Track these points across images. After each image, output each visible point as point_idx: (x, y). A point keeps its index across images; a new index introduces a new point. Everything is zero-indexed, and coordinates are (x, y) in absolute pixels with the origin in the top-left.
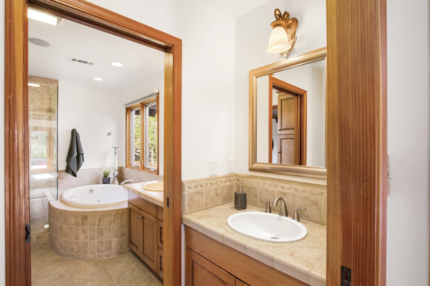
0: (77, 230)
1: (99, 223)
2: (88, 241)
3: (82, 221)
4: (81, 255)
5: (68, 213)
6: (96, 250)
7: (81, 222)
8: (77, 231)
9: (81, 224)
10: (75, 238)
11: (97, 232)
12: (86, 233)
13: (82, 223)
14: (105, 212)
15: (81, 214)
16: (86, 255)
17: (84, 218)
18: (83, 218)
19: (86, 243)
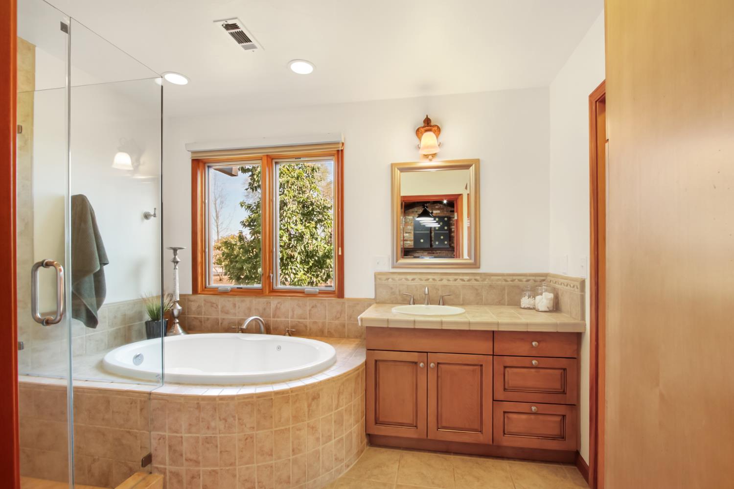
0: (297, 430)
1: (338, 401)
2: (320, 448)
3: (309, 406)
4: (309, 482)
5: (273, 397)
6: (334, 459)
7: (306, 409)
8: (298, 432)
9: (307, 413)
10: (293, 451)
11: (335, 422)
12: (316, 430)
13: (309, 411)
14: (345, 377)
15: (306, 391)
16: (315, 479)
17: (314, 399)
18: (310, 399)
19: (317, 452)
